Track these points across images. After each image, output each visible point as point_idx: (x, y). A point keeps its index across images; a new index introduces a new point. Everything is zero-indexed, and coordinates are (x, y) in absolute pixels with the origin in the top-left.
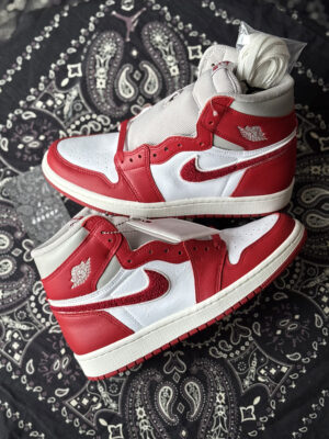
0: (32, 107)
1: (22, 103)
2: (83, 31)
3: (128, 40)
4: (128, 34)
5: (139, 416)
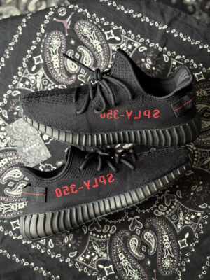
0: (17, 87)
3: (67, 34)
5: (121, 258)
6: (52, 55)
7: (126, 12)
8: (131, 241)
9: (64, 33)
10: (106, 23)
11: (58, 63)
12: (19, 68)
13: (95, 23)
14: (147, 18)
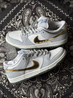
1: (8, 24)
2: (23, 8)
3: (33, 10)
4: (33, 9)
6: (25, 16)
7: (55, 7)
8: (36, 90)
9: (32, 10)
10: (47, 10)
11: (27, 20)
12: (13, 19)
13: (43, 9)
14: (62, 11)
